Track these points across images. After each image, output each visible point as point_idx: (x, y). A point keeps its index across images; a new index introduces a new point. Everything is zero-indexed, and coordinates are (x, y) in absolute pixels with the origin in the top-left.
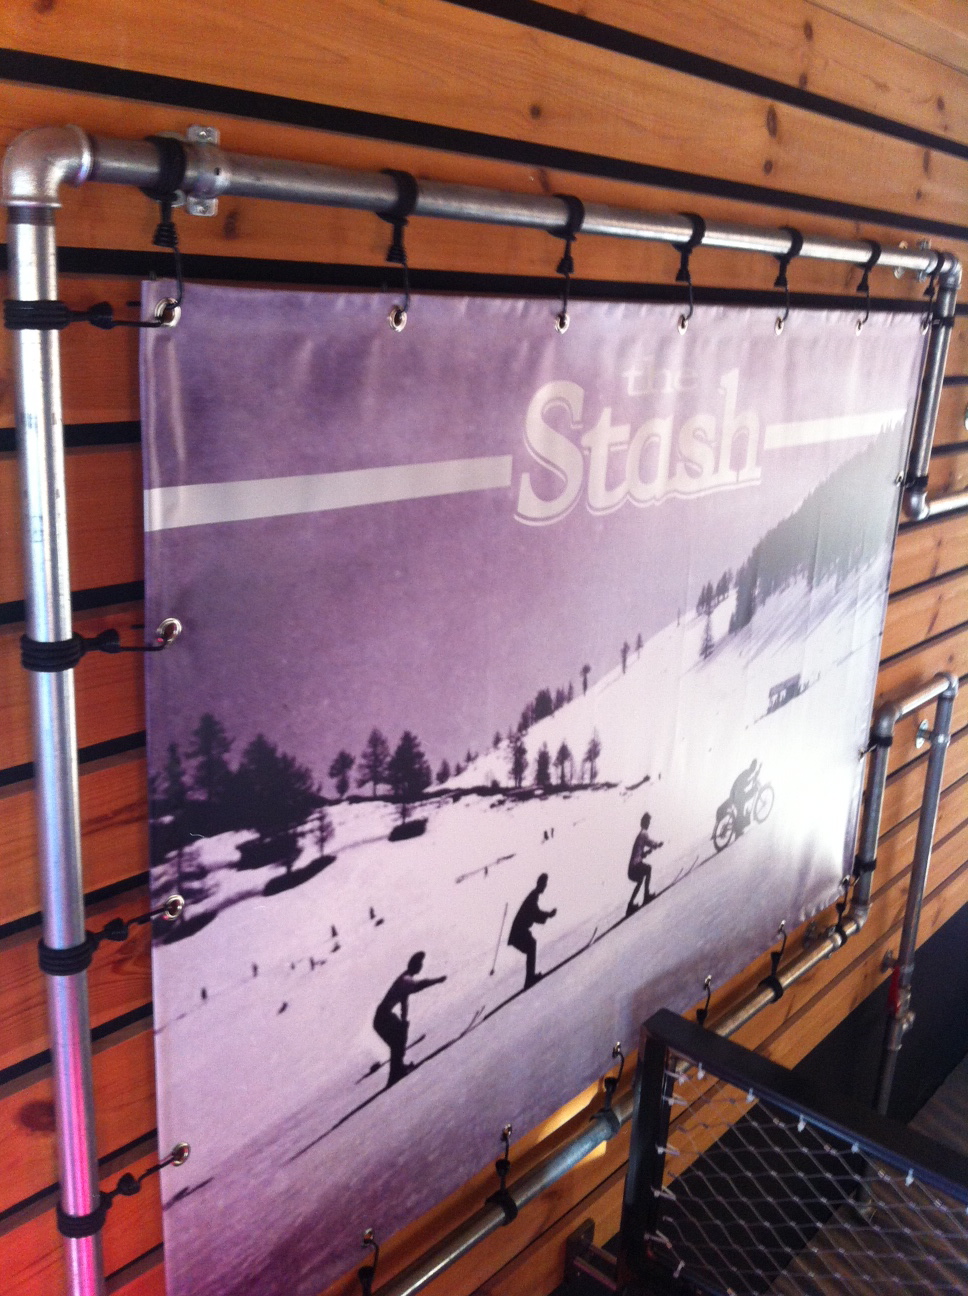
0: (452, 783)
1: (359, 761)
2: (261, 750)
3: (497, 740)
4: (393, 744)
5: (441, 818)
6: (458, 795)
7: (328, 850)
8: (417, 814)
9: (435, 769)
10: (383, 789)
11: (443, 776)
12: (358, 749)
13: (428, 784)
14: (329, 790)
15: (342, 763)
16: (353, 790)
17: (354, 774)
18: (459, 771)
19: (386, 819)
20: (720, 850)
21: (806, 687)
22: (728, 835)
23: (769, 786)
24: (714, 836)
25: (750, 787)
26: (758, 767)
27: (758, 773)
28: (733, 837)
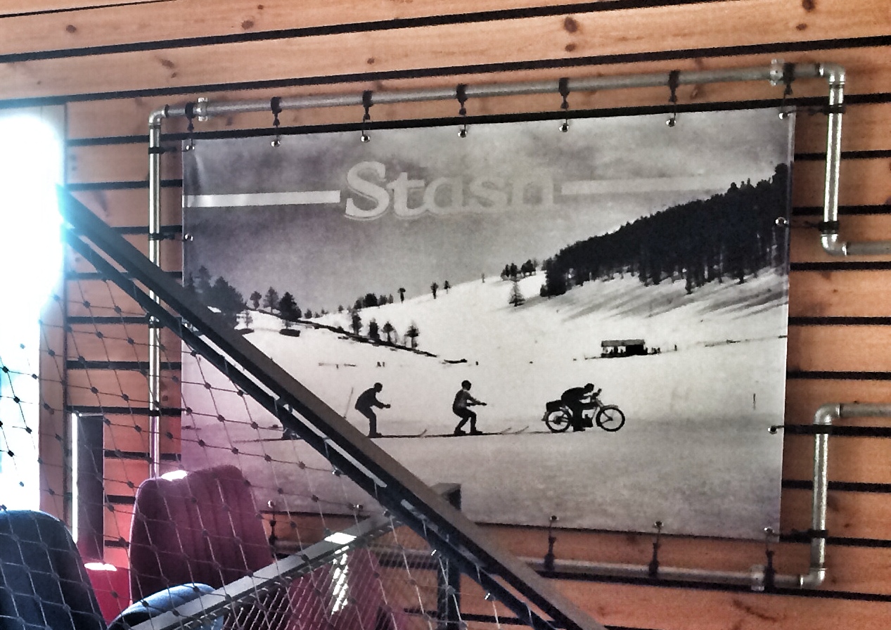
0: (312, 320)
1: (263, 297)
2: (221, 282)
3: (341, 309)
4: (281, 296)
5: (308, 333)
6: (318, 326)
7: (250, 326)
8: (295, 327)
9: (304, 312)
10: (275, 311)
11: (309, 315)
12: (264, 293)
13: (300, 317)
14: (250, 304)
15: (256, 297)
16: (261, 307)
17: (261, 302)
18: (317, 316)
19: (278, 324)
20: (554, 431)
21: (656, 352)
22: (564, 425)
23: (615, 408)
24: (546, 419)
25: (588, 401)
26: (595, 390)
27: (596, 394)
28: (571, 428)
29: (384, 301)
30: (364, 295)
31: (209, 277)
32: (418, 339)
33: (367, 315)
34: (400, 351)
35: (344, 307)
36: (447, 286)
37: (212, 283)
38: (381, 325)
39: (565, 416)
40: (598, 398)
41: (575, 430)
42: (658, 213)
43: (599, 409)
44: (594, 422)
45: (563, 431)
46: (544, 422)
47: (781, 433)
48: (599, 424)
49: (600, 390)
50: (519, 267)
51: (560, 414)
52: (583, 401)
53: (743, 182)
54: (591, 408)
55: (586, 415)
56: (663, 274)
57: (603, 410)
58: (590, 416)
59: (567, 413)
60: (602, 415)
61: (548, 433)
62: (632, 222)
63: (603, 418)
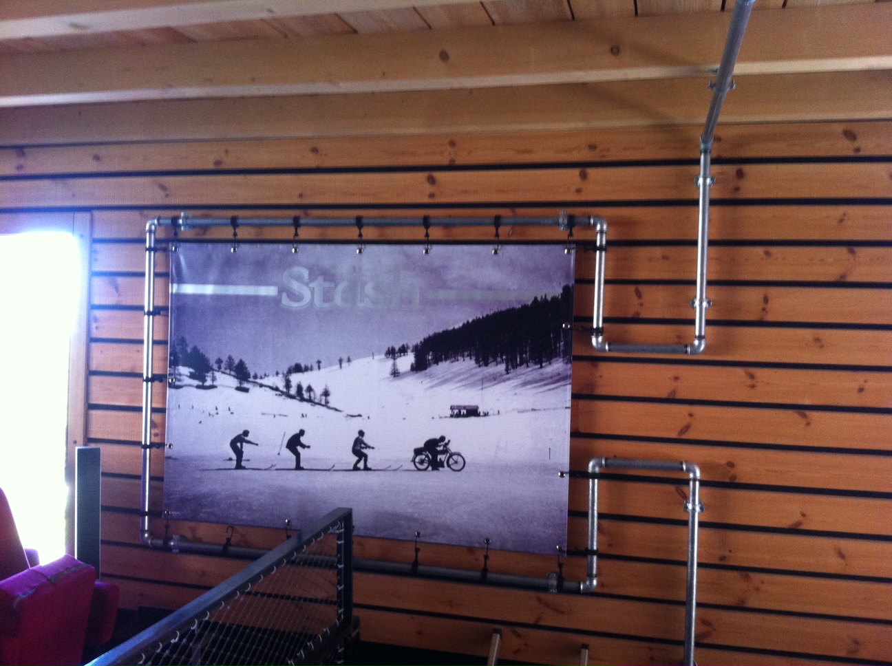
0: (259, 381)
1: (224, 362)
2: (195, 349)
3: (277, 374)
4: (236, 362)
5: (255, 391)
6: (261, 386)
7: (215, 383)
8: (246, 385)
9: (252, 374)
10: (232, 373)
11: (255, 377)
12: (225, 359)
13: (250, 377)
14: (215, 367)
15: (219, 361)
16: (223, 369)
17: (223, 366)
18: (261, 378)
19: (234, 382)
20: (419, 470)
21: (486, 415)
22: (426, 465)
23: (459, 454)
24: (414, 461)
25: (441, 448)
26: (446, 441)
27: (447, 444)
28: (430, 468)
29: (307, 369)
30: (293, 364)
31: (187, 345)
32: (330, 398)
33: (295, 379)
34: (317, 406)
35: (280, 372)
36: (349, 360)
37: (189, 350)
38: (305, 387)
39: (427, 459)
40: (448, 446)
41: (433, 469)
42: (487, 316)
43: (448, 455)
44: (445, 464)
45: (425, 470)
46: (413, 463)
47: (567, 477)
48: (449, 466)
49: (449, 441)
50: (397, 349)
51: (423, 457)
52: (439, 449)
53: (542, 297)
54: (444, 454)
55: (440, 459)
56: (491, 359)
57: (451, 456)
58: (443, 459)
59: (427, 456)
60: (451, 460)
61: (414, 470)
62: (470, 320)
63: (451, 461)
